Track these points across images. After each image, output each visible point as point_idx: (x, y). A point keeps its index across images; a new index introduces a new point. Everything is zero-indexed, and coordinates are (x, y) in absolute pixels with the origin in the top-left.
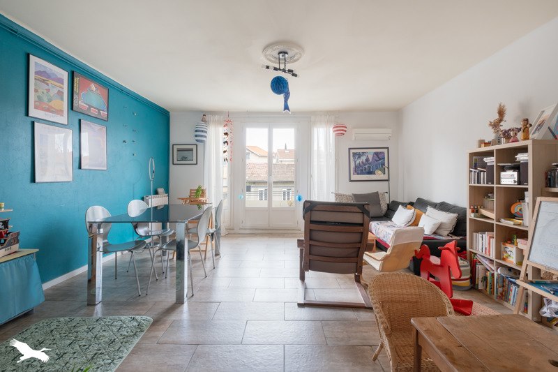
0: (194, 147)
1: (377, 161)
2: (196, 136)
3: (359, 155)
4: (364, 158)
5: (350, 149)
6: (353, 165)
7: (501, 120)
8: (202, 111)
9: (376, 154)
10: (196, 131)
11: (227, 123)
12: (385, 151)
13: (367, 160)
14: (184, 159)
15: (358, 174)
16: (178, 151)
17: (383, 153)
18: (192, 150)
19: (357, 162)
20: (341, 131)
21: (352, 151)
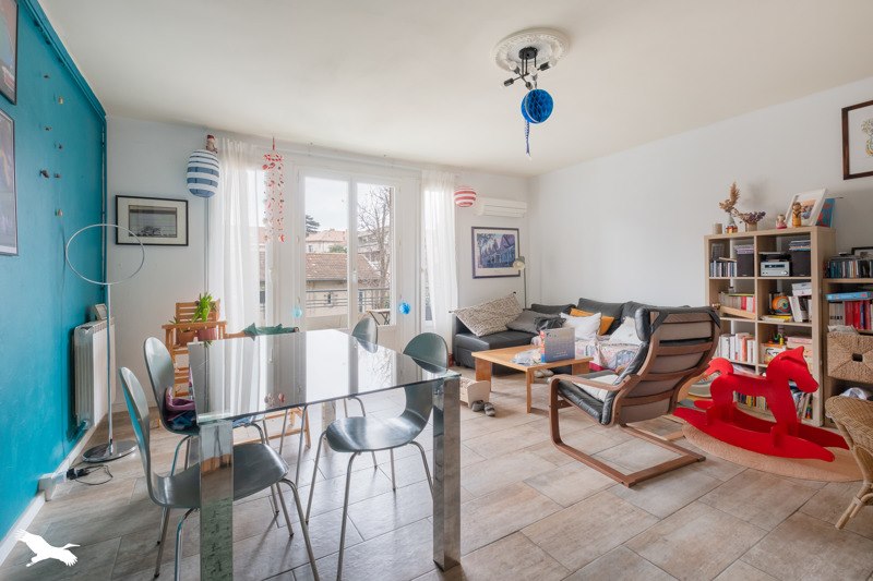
0: (181, 207)
1: (506, 247)
2: (189, 180)
3: (485, 238)
4: (491, 243)
5: (474, 228)
6: (477, 254)
7: (734, 202)
8: (205, 128)
9: (506, 237)
10: (190, 170)
11: (271, 162)
12: (515, 233)
13: (495, 246)
14: (150, 231)
15: (484, 267)
16: (131, 211)
17: (512, 236)
18: (174, 212)
19: (483, 249)
20: (467, 199)
21: (477, 232)
